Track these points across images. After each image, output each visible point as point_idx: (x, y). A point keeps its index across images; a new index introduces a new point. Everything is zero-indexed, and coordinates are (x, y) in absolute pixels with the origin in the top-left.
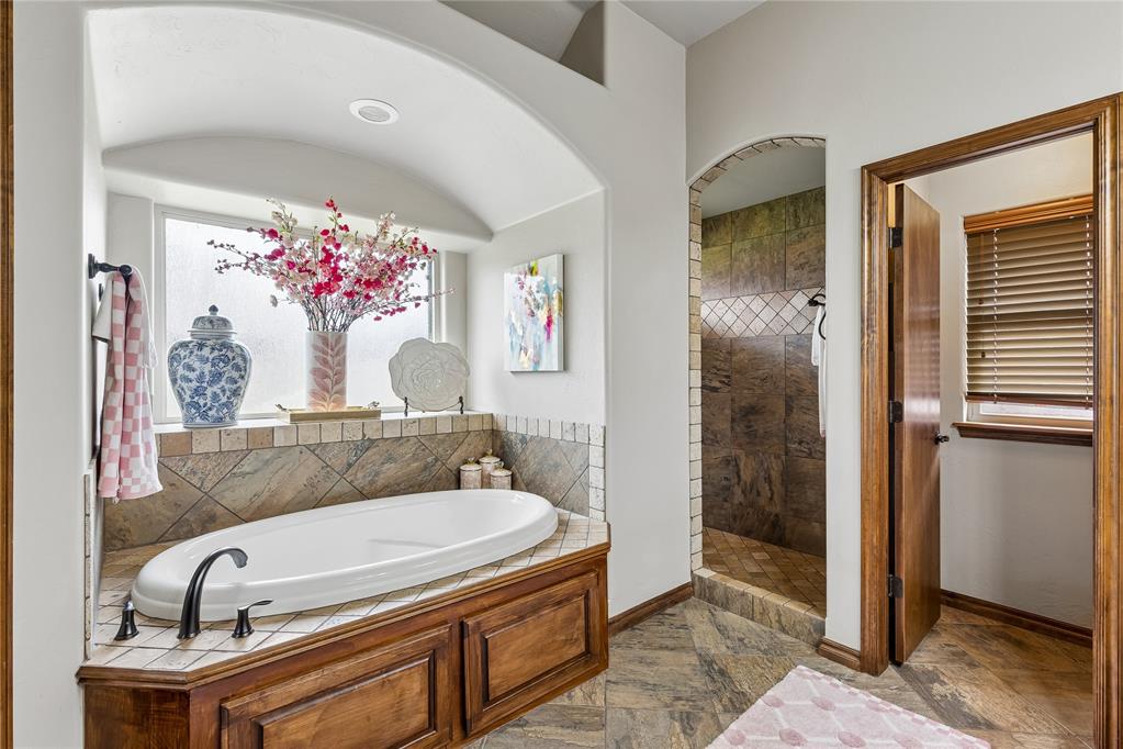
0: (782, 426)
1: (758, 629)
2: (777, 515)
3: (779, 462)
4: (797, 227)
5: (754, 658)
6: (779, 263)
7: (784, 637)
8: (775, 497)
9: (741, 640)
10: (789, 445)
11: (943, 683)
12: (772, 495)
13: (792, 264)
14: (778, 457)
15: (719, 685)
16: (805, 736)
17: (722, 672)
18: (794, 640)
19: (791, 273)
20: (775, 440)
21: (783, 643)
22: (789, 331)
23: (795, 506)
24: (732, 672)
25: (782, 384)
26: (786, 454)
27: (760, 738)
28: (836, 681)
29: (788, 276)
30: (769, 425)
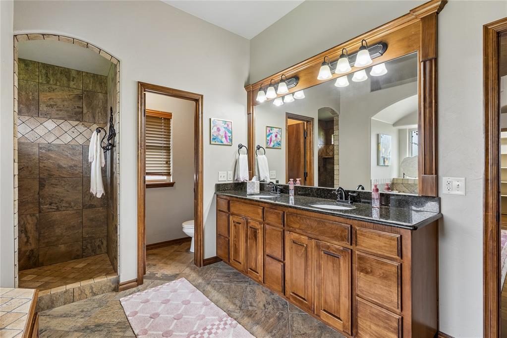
0: (37, 196)
1: (83, 303)
2: (32, 251)
3: (34, 218)
4: (48, 82)
5: (100, 312)
6: (33, 99)
7: (97, 297)
8: (31, 240)
9: (82, 311)
10: (42, 207)
11: (157, 274)
12: (28, 239)
13: (44, 102)
14: (33, 215)
15: (106, 329)
16: (156, 312)
17: (98, 325)
18: (102, 295)
19: (43, 108)
20: (30, 205)
21: (100, 299)
22: (42, 141)
23: (46, 240)
24: (102, 321)
25: (37, 172)
26: (40, 212)
27: (149, 324)
28: (138, 293)
29: (41, 109)
30: (25, 197)
